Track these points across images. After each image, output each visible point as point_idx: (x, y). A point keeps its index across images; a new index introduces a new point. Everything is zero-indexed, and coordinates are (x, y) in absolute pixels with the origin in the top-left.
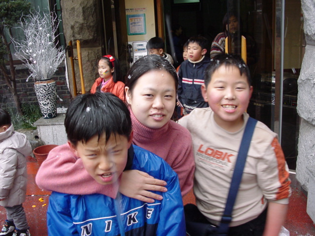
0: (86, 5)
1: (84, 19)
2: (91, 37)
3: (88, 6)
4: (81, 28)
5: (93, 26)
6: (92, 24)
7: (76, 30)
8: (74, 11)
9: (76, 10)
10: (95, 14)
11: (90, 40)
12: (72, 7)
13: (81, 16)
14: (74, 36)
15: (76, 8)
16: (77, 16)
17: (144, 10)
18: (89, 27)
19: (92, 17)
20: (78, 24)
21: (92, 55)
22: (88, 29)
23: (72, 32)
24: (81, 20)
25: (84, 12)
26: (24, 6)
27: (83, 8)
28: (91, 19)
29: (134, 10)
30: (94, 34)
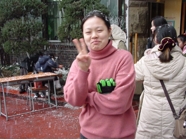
0: (142, 13)
1: (140, 21)
2: (142, 32)
3: (142, 14)
4: (137, 26)
5: (144, 26)
6: (143, 25)
7: (134, 27)
8: (134, 17)
9: (135, 16)
10: (146, 19)
11: (142, 33)
12: (133, 14)
13: (138, 20)
14: (132, 31)
15: (136, 15)
16: (136, 19)
17: (174, 19)
18: (142, 26)
19: (144, 20)
20: (135, 24)
21: (142, 42)
22: (141, 27)
23: (131, 28)
24: (137, 22)
25: (140, 17)
26: (106, 12)
27: (140, 15)
28: (143, 21)
29: (168, 18)
30: (144, 30)
